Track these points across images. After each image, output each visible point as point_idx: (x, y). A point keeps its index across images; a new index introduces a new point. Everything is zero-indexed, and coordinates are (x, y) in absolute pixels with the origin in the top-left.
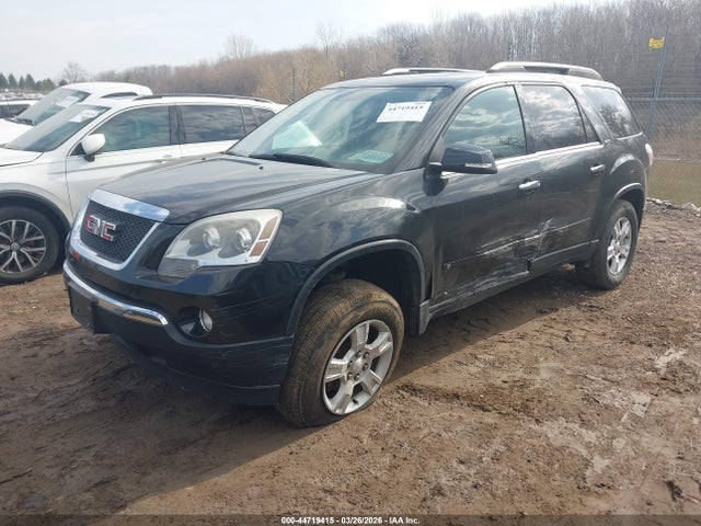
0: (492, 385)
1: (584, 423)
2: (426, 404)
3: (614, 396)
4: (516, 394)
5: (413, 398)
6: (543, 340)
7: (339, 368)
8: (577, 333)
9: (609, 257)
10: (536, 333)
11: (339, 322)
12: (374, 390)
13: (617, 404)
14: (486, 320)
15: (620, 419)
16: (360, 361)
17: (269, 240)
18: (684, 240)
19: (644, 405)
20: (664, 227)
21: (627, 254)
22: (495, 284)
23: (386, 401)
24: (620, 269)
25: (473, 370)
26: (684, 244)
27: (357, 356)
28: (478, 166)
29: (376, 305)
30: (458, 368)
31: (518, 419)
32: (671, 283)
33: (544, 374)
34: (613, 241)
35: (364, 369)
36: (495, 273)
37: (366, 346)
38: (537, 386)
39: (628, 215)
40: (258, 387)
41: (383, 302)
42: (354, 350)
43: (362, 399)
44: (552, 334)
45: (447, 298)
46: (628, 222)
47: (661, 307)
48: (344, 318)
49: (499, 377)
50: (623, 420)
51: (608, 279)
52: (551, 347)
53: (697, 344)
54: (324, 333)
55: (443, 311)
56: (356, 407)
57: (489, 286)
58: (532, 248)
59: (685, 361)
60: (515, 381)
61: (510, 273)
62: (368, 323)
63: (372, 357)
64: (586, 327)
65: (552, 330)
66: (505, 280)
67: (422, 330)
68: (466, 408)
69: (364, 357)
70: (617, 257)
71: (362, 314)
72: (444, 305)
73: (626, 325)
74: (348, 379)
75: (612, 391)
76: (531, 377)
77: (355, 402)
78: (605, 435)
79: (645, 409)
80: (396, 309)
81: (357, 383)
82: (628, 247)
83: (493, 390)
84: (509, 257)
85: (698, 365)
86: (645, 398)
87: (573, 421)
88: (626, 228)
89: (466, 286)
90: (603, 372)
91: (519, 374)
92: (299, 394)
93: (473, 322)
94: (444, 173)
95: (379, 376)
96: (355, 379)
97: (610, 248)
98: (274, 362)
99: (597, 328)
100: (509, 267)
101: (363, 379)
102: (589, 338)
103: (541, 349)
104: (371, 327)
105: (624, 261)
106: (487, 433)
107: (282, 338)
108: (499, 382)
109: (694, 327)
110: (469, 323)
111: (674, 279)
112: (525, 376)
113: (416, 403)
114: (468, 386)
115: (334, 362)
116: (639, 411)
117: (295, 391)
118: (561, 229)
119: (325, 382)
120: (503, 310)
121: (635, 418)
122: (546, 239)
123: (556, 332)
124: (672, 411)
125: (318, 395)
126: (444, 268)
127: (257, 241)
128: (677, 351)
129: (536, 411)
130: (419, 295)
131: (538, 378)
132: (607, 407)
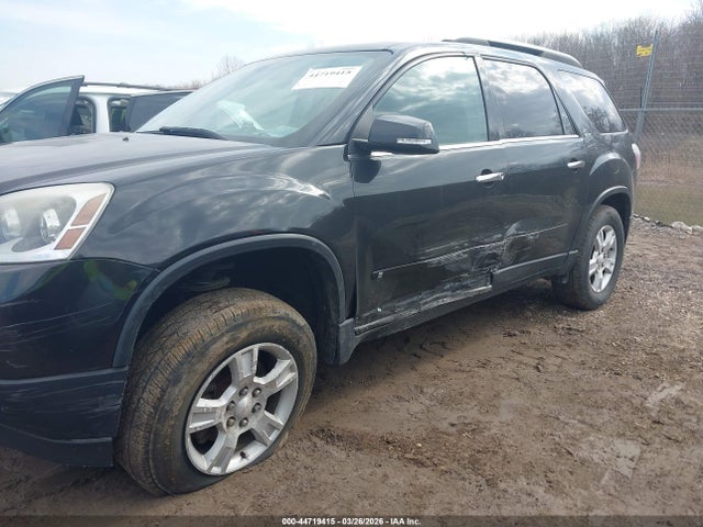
0: (435, 430)
1: (551, 486)
2: (344, 456)
3: (592, 446)
4: (465, 442)
5: (328, 447)
6: (509, 369)
7: (210, 412)
8: (551, 361)
9: (591, 272)
10: (501, 361)
11: (207, 347)
12: (272, 438)
13: (596, 458)
14: (443, 344)
15: (599, 481)
16: (246, 401)
17: (88, 227)
18: (675, 258)
19: (632, 460)
20: (654, 244)
21: (612, 269)
22: (447, 300)
23: (289, 452)
24: (604, 286)
25: (415, 407)
26: (676, 262)
27: (241, 394)
28: (413, 142)
29: (267, 324)
30: (397, 405)
31: (464, 479)
32: (662, 302)
33: (505, 416)
34: (596, 253)
35: (254, 411)
36: (448, 286)
37: (256, 380)
38: (494, 431)
39: (612, 222)
40: (78, 441)
41: (280, 318)
42: (236, 386)
43: (254, 452)
44: (521, 363)
45: (382, 317)
46: (612, 231)
47: (652, 331)
48: (214, 341)
49: (447, 418)
50: (603, 482)
51: (589, 298)
52: (518, 379)
53: (697, 377)
54: (181, 364)
55: (377, 332)
56: (245, 462)
57: (441, 302)
58: (494, 256)
59: (683, 398)
60: (466, 425)
61: (467, 287)
62: (256, 348)
63: (266, 394)
64: (562, 354)
65: (520, 357)
66: (461, 295)
67: (345, 358)
68: (396, 463)
69: (254, 395)
70: (600, 271)
71: (244, 334)
72: (378, 325)
73: (610, 352)
74: (228, 425)
75: (592, 438)
76: (488, 418)
77: (243, 456)
78: (579, 504)
79: (633, 465)
80: (300, 328)
81: (243, 430)
82: (613, 260)
83: (435, 436)
84: (464, 266)
85: (699, 403)
86: (633, 449)
87: (537, 483)
88: (611, 238)
89: (409, 301)
90: (580, 412)
91: (472, 413)
92: (147, 452)
93: (427, 346)
94: (374, 154)
95: (279, 419)
96: (241, 425)
97: (592, 262)
98: (97, 406)
99: (575, 355)
100: (467, 278)
101: (253, 424)
102: (566, 367)
103: (505, 380)
104: (261, 352)
105: (608, 277)
106: (417, 501)
107: (109, 371)
108: (444, 425)
109: (691, 356)
110: (421, 347)
111: (667, 298)
112: (481, 418)
113: (329, 455)
114: (404, 430)
115: (202, 403)
116: (624, 467)
117: (140, 447)
118: (530, 236)
119: (188, 432)
120: (464, 332)
121: (620, 479)
122: (512, 245)
123: (526, 360)
124: (668, 468)
125: (179, 450)
126: (374, 277)
127: (68, 227)
128: (672, 385)
129: (487, 468)
130: (338, 311)
131: (496, 421)
132: (583, 463)
